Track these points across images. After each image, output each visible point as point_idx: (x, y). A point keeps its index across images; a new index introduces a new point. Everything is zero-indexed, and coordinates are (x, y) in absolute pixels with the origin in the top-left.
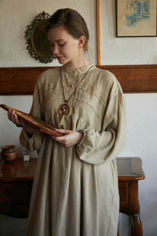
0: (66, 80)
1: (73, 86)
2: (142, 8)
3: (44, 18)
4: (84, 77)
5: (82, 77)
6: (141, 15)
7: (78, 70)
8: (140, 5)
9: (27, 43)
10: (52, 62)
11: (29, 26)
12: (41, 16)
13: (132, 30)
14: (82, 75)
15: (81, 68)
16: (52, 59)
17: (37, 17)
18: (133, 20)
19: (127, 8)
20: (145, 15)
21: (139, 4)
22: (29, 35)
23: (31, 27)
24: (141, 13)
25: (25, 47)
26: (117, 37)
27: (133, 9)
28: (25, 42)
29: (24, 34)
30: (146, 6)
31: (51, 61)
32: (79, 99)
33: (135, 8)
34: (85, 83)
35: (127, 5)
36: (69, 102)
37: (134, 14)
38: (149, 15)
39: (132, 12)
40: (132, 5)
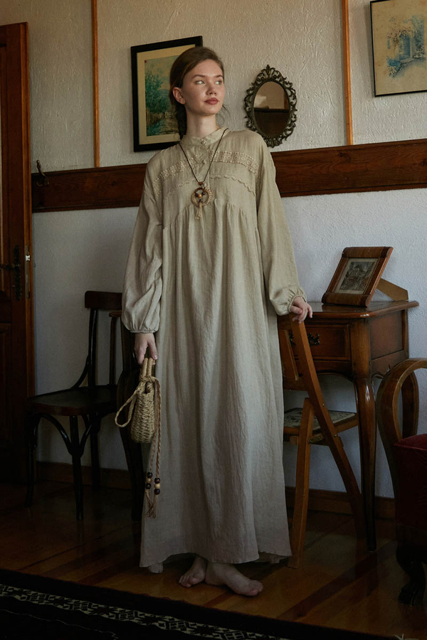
0: (194, 156)
1: (205, 162)
2: (413, 45)
3: (269, 75)
4: (218, 146)
5: (216, 145)
6: (411, 56)
7: (207, 138)
8: (409, 39)
9: (246, 117)
10: (281, 145)
11: (248, 91)
12: (265, 72)
13: (398, 84)
14: (214, 144)
15: (211, 134)
16: (281, 140)
17: (259, 75)
18: (398, 66)
19: (389, 48)
20: (417, 56)
21: (407, 39)
22: (249, 105)
23: (251, 92)
24: (411, 52)
25: (245, 124)
26: (376, 96)
27: (397, 49)
28: (245, 115)
29: (242, 104)
30: (418, 41)
31: (279, 143)
32: (219, 176)
33: (401, 47)
34: (222, 153)
35: (389, 41)
36: (205, 185)
37: (400, 57)
38: (424, 56)
39: (396, 52)
40: (396, 41)
